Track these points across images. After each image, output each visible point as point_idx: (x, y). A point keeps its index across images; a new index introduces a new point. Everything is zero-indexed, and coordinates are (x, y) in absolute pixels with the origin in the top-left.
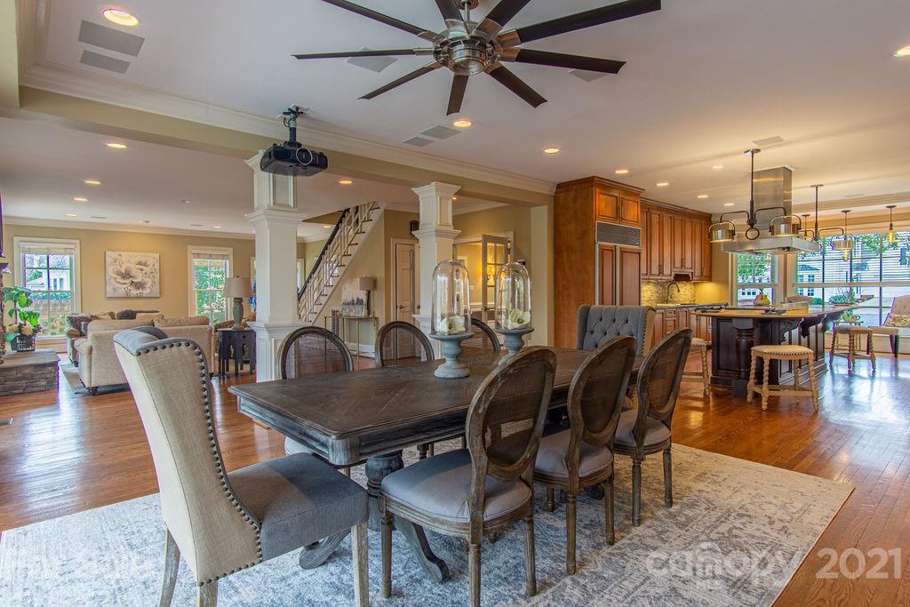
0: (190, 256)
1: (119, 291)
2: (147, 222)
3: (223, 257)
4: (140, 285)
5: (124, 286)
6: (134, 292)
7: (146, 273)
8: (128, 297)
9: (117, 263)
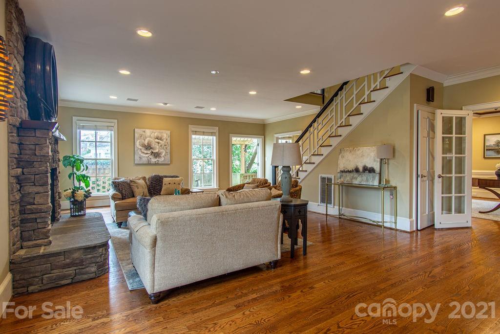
0: (190, 132)
1: (144, 159)
2: (166, 104)
3: (212, 134)
4: (157, 155)
5: (147, 155)
6: (154, 160)
7: (161, 146)
8: (149, 164)
9: (142, 137)
